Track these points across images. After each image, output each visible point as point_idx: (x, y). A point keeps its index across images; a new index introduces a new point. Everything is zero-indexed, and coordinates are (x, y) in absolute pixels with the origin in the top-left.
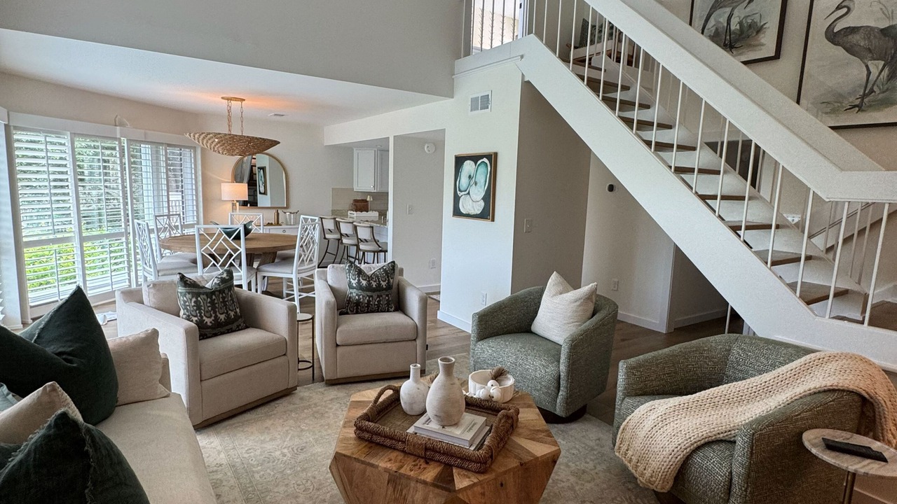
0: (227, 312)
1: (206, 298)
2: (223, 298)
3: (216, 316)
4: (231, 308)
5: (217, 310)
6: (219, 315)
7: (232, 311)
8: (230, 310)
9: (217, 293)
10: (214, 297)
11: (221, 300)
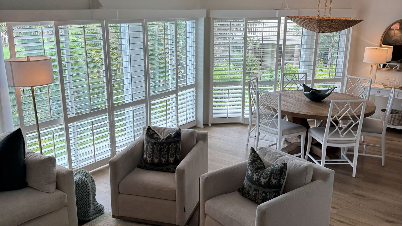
0: (160, 158)
1: (151, 145)
2: (161, 149)
3: (153, 158)
4: (164, 156)
5: (154, 155)
6: (154, 158)
7: (164, 158)
8: (163, 157)
9: (157, 144)
10: (155, 146)
11: (159, 149)
